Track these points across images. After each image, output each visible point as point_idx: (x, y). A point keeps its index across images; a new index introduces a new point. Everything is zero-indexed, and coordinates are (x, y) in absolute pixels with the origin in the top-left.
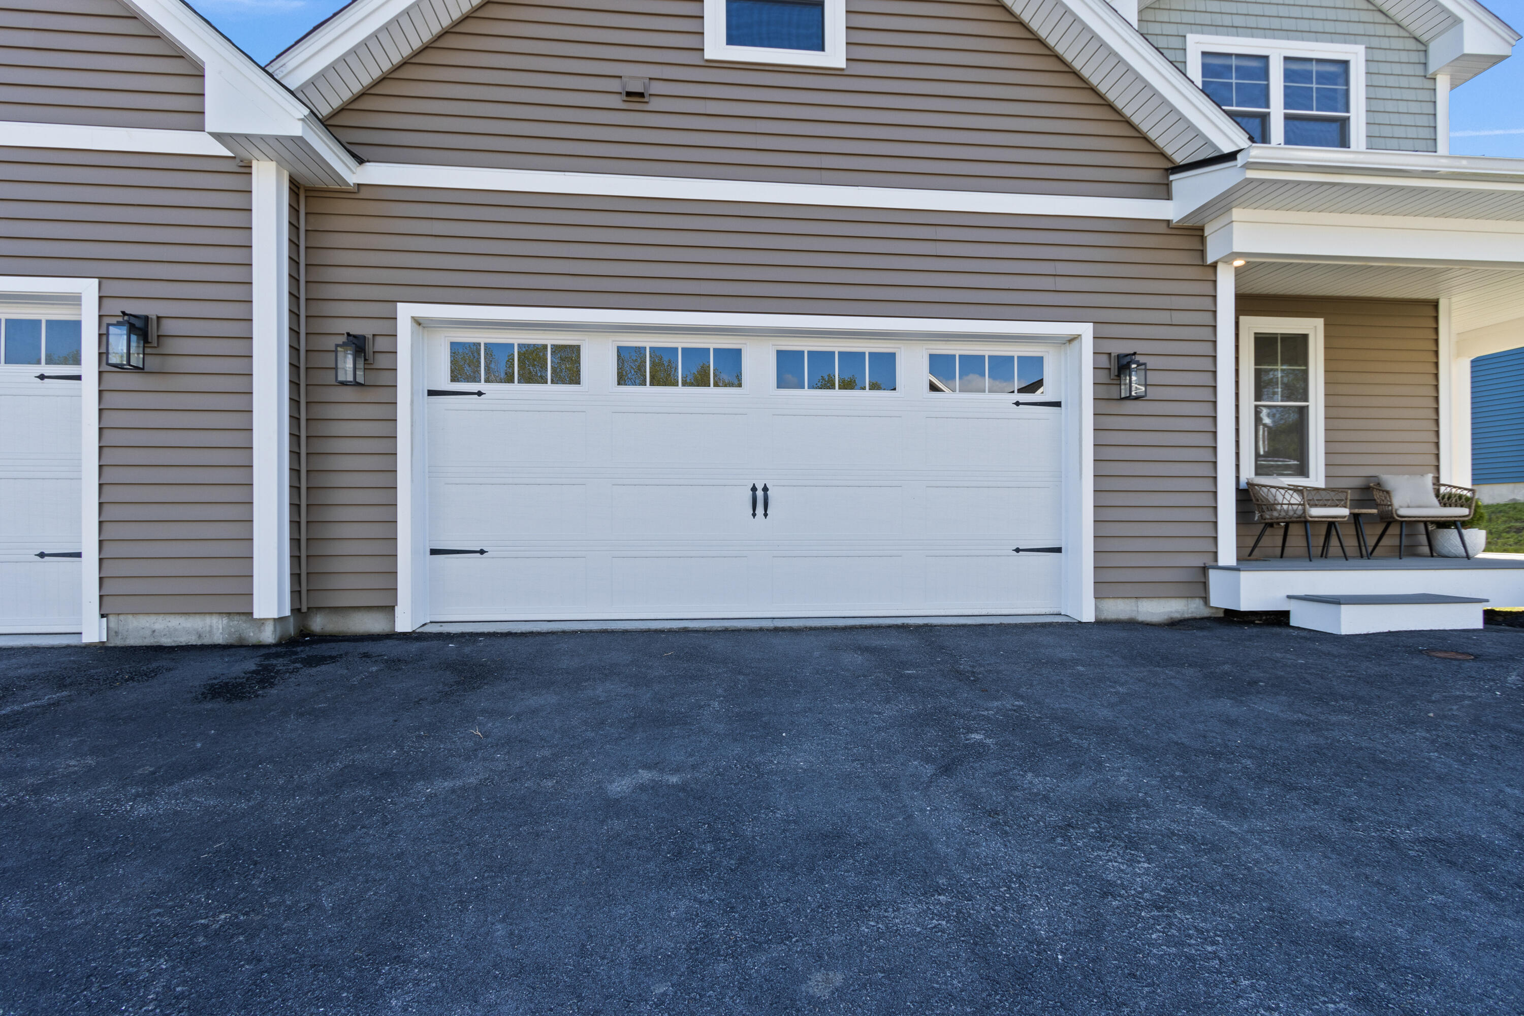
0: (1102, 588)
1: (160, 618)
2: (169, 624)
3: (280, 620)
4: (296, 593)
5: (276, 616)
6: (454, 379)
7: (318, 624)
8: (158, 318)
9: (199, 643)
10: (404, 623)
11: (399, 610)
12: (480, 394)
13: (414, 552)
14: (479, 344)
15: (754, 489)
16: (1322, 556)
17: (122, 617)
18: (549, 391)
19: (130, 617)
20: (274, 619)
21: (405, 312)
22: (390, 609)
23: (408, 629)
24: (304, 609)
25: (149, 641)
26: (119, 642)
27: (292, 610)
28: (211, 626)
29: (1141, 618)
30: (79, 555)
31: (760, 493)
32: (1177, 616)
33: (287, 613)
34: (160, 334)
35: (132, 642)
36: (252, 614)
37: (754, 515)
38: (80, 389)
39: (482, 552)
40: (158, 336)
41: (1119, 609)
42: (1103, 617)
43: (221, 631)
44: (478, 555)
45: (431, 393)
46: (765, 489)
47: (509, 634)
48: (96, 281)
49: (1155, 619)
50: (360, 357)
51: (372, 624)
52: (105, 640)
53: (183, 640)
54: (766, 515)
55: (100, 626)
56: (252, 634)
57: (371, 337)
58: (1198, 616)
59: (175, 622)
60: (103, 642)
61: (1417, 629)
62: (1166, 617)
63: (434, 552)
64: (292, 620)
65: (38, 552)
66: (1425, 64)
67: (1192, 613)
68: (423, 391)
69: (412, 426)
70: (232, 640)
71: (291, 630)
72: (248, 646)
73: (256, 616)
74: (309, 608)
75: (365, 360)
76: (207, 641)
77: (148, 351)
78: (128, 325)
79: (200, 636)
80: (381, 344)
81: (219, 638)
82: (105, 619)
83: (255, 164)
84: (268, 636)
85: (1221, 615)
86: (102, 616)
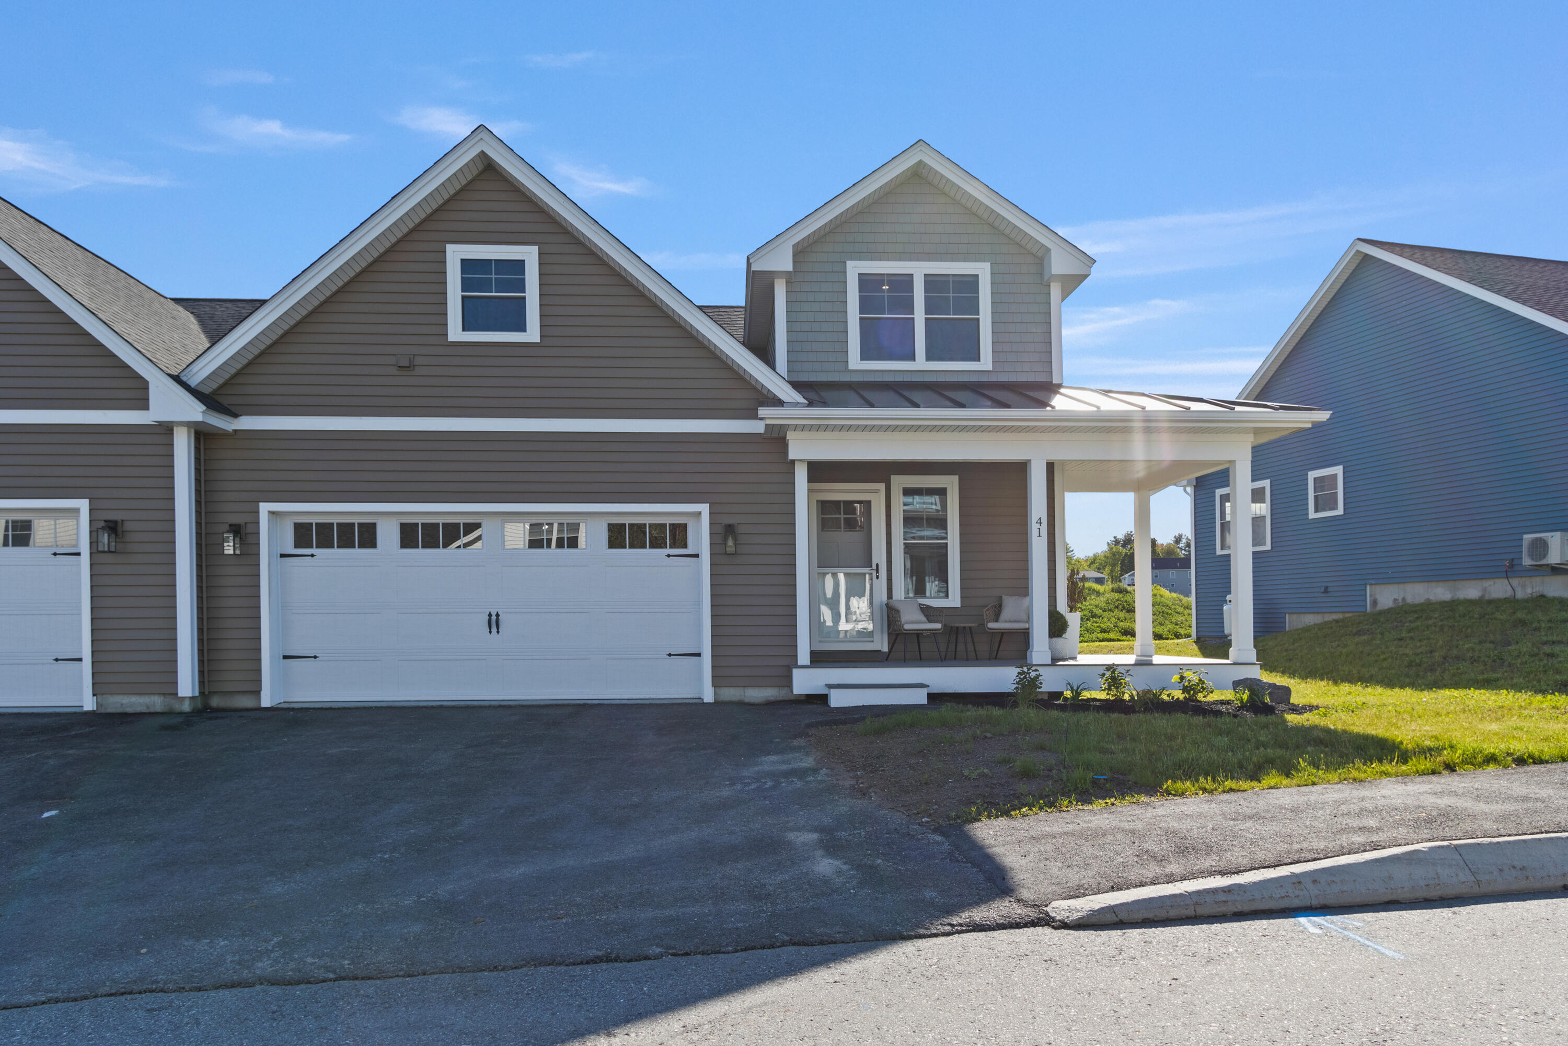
0: (718, 680)
1: (126, 697)
2: (131, 700)
3: (192, 698)
4: (202, 683)
5: (191, 696)
6: (296, 546)
7: (215, 702)
8: (122, 521)
9: (147, 711)
10: (266, 701)
11: (263, 694)
12: (312, 556)
13: (272, 657)
14: (312, 524)
15: (490, 615)
16: (955, 659)
17: (104, 696)
18: (357, 553)
19: (109, 696)
20: (190, 697)
21: (265, 508)
22: (257, 693)
23: (269, 706)
24: (207, 693)
25: (119, 710)
26: (103, 711)
27: (200, 693)
28: (154, 702)
29: (747, 700)
30: (80, 660)
31: (494, 618)
32: (772, 699)
33: (197, 694)
34: (124, 530)
35: (110, 710)
36: (177, 694)
37: (490, 632)
38: (80, 561)
39: (315, 657)
40: (123, 531)
41: (731, 694)
42: (720, 700)
43: (160, 704)
44: (313, 659)
45: (282, 556)
46: (498, 615)
47: (331, 709)
48: (87, 500)
49: (757, 701)
50: (237, 536)
51: (245, 702)
52: (95, 709)
53: (139, 709)
54: (498, 632)
55: (93, 701)
56: (177, 706)
57: (244, 524)
58: (787, 699)
59: (134, 699)
60: (94, 711)
61: (903, 703)
62: (764, 699)
63: (285, 657)
64: (199, 698)
65: (55, 658)
66: (1041, 274)
67: (783, 697)
68: (277, 556)
69: (269, 579)
70: (166, 710)
71: (199, 705)
72: (175, 713)
73: (180, 695)
74: (209, 692)
75: (240, 538)
76: (152, 710)
77: (118, 540)
78: (108, 529)
79: (148, 708)
80: (250, 529)
81: (159, 708)
82: (95, 697)
83: (175, 429)
84: (186, 707)
85: (803, 698)
86: (94, 695)
